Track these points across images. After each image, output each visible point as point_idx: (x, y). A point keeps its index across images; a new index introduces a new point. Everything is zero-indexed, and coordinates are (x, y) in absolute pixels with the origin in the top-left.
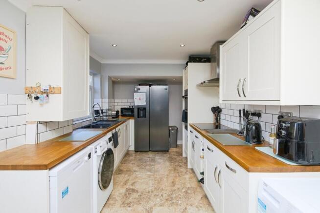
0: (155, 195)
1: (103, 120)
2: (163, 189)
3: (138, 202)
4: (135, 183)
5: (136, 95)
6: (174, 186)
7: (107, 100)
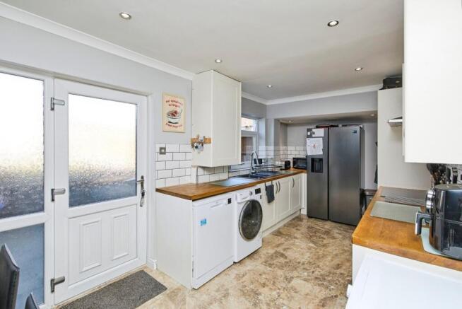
0: (304, 269)
1: (268, 171)
2: (318, 266)
3: (281, 267)
4: (288, 249)
5: (309, 141)
6: (338, 269)
7: (272, 148)
